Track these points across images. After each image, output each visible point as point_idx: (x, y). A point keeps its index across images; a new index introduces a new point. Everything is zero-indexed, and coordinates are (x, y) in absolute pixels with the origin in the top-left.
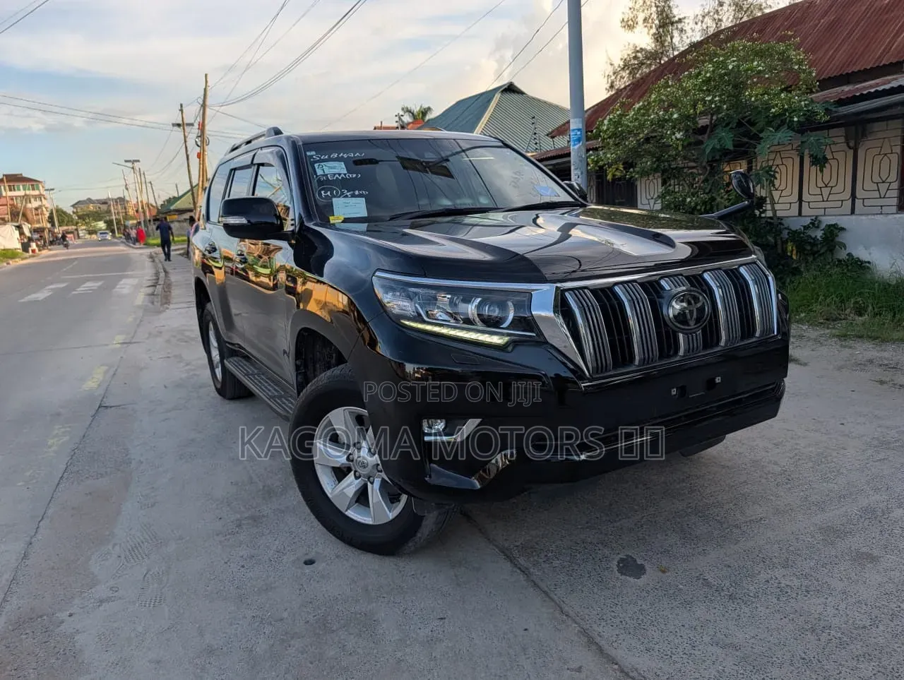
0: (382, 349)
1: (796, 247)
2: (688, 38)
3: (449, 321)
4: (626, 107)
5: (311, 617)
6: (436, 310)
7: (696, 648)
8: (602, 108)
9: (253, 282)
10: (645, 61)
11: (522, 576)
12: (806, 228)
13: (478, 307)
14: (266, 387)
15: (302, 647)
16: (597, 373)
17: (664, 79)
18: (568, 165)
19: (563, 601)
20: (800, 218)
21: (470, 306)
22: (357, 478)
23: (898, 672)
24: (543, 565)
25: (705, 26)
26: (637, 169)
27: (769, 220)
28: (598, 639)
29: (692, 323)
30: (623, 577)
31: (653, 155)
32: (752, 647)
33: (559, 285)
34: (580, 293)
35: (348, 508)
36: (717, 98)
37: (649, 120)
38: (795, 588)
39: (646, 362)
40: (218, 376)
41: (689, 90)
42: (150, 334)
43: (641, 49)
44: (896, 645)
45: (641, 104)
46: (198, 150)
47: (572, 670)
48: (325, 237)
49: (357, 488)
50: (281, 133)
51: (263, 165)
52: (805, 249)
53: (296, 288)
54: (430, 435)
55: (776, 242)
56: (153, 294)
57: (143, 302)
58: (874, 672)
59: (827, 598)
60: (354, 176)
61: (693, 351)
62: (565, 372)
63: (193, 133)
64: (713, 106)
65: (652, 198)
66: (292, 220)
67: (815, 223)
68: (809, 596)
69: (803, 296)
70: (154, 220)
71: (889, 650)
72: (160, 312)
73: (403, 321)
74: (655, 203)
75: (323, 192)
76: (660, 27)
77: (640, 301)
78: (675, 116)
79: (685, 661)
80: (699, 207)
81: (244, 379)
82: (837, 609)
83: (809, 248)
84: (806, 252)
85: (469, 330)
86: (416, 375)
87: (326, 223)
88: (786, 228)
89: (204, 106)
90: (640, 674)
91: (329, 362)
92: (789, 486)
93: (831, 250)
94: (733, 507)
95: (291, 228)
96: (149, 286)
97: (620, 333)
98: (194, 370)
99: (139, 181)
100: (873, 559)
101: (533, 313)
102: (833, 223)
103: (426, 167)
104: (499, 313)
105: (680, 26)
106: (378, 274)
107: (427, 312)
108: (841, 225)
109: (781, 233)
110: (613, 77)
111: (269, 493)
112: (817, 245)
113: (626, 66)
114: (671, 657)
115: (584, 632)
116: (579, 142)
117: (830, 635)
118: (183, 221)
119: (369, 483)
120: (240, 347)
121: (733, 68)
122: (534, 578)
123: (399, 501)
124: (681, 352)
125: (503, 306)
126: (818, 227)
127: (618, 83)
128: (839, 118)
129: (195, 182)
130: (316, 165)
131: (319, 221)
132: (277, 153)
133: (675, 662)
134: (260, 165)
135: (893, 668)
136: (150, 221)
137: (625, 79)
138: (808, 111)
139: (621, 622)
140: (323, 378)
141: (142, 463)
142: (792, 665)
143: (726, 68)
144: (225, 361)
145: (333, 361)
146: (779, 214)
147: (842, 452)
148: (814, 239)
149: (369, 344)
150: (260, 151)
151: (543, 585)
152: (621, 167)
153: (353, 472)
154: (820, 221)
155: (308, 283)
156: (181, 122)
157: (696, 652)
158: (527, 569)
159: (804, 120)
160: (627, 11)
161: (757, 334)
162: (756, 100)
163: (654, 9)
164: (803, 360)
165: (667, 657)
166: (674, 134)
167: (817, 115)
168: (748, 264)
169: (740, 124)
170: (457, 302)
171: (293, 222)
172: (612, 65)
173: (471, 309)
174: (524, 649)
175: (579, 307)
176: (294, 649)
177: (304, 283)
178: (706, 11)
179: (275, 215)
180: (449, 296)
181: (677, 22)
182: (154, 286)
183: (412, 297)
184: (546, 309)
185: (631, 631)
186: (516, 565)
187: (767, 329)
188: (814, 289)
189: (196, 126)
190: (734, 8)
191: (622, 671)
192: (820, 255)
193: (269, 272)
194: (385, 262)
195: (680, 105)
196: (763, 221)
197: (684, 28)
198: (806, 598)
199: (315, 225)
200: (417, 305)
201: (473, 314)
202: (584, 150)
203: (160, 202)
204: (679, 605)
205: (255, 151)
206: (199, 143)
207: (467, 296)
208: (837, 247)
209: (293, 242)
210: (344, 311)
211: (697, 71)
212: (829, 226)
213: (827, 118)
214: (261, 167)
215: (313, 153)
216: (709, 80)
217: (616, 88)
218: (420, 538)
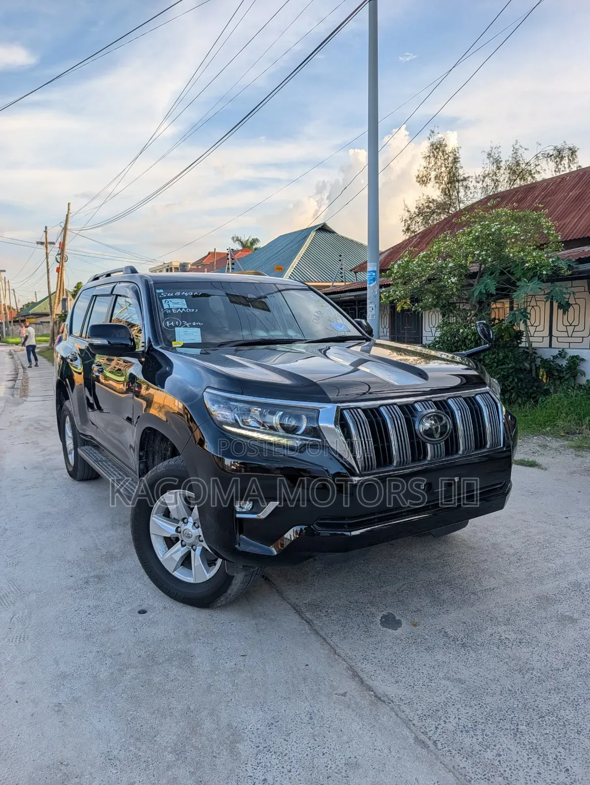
0: (208, 446)
1: (546, 372)
2: (471, 193)
3: (259, 428)
4: (413, 255)
5: (143, 653)
6: (250, 420)
7: (433, 681)
8: (396, 251)
9: (102, 384)
10: (436, 210)
11: (307, 626)
12: (555, 357)
13: (281, 418)
14: (112, 472)
15: (135, 675)
16: (365, 470)
17: (444, 234)
18: (365, 297)
19: (337, 645)
20: (549, 349)
21: (274, 417)
22: (183, 546)
23: (577, 702)
24: (324, 618)
25: (485, 185)
26: (421, 304)
27: (526, 350)
28: (361, 674)
29: (437, 436)
30: (385, 629)
31: (433, 293)
32: (474, 682)
33: (339, 405)
34: (354, 412)
35: (175, 570)
36: (484, 253)
37: (430, 267)
38: (512, 640)
39: (401, 465)
40: (71, 461)
41: (463, 245)
42: (11, 422)
43: (433, 200)
44: (579, 683)
45: (425, 253)
46: (58, 265)
47: (339, 695)
48: (167, 357)
49: (183, 554)
50: (137, 272)
51: (120, 296)
52: (553, 375)
53: (140, 392)
54: (240, 513)
55: (531, 368)
56: (13, 387)
57: (4, 393)
58: (560, 701)
59: (534, 648)
60: (193, 310)
61: (438, 457)
62: (341, 469)
63: (54, 251)
64: (480, 258)
65: (434, 327)
66: (143, 343)
67: (562, 354)
68: (521, 646)
69: (550, 413)
70: (14, 322)
71: (573, 686)
72: (19, 404)
73: (224, 426)
74: (436, 331)
75: (168, 322)
76: (448, 183)
77: (398, 419)
78: (451, 265)
79: (423, 690)
80: (469, 337)
81: (95, 465)
82: (540, 656)
83: (556, 374)
84: (554, 377)
85: (273, 435)
86: (232, 467)
87: (169, 347)
88: (539, 357)
89: (65, 229)
90: (389, 698)
91: (165, 455)
92: (519, 564)
93: (575, 377)
94: (473, 579)
95: (142, 349)
96: (9, 380)
97: (382, 442)
98: (49, 455)
99: (4, 288)
100: (573, 620)
101: (320, 425)
102: (576, 355)
103: (247, 302)
104: (295, 423)
105: (465, 183)
106: (208, 390)
107: (243, 420)
108: (582, 356)
109: (535, 361)
110: (409, 222)
111: (110, 558)
112: (563, 372)
113: (420, 213)
114: (413, 687)
115: (351, 668)
116: (374, 281)
117: (532, 674)
118: (39, 324)
119: (192, 550)
120: (92, 438)
121: (495, 230)
122: (316, 627)
123: (215, 565)
124: (429, 458)
125: (298, 418)
126: (564, 357)
127: (413, 226)
128: (580, 273)
129: (53, 290)
130: (163, 301)
131: (164, 345)
132: (133, 288)
133: (416, 691)
134: (117, 296)
135: (574, 699)
136: (10, 322)
137: (419, 223)
138: (555, 266)
139: (379, 661)
140: (161, 467)
141: (7, 530)
142: (501, 695)
143: (490, 230)
144: (78, 449)
145: (169, 453)
146: (534, 345)
147: (563, 539)
148: (560, 367)
149: (198, 443)
150: (118, 285)
151: (322, 633)
152: (408, 301)
153: (180, 541)
154: (566, 353)
155: (151, 389)
156: (44, 240)
157: (433, 685)
158: (311, 621)
159: (552, 273)
160: (422, 168)
161: (488, 446)
162: (514, 256)
163: (443, 169)
164: (544, 466)
165: (410, 687)
166: (450, 278)
167: (562, 270)
168: (482, 393)
169: (502, 273)
170: (265, 414)
171: (143, 344)
172: (409, 211)
173: (275, 420)
174: (305, 679)
175: (353, 422)
176: (129, 676)
177: (147, 389)
178: (487, 172)
179: (130, 338)
180: (260, 409)
181: (462, 180)
182: (15, 380)
183: (232, 409)
184: (329, 422)
185: (386, 668)
186: (303, 618)
187: (495, 443)
188: (559, 408)
189: (57, 245)
190: (509, 171)
191: (376, 696)
192: (565, 380)
193: (123, 380)
194: (214, 381)
195: (454, 256)
196: (521, 350)
197: (468, 185)
198: (519, 648)
199: (162, 348)
200: (235, 415)
201: (276, 424)
202: (377, 288)
203: (20, 306)
204: (424, 650)
205: (115, 284)
206: (59, 260)
207: (273, 411)
208: (579, 374)
209: (143, 359)
210: (179, 413)
211: (469, 230)
212: (573, 357)
213: (570, 273)
214: (119, 297)
215: (161, 291)
216: (478, 238)
217: (412, 230)
218: (230, 594)
